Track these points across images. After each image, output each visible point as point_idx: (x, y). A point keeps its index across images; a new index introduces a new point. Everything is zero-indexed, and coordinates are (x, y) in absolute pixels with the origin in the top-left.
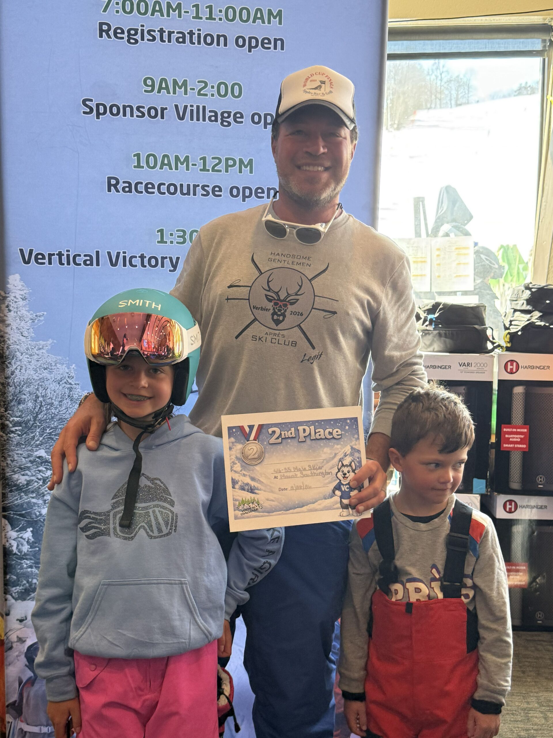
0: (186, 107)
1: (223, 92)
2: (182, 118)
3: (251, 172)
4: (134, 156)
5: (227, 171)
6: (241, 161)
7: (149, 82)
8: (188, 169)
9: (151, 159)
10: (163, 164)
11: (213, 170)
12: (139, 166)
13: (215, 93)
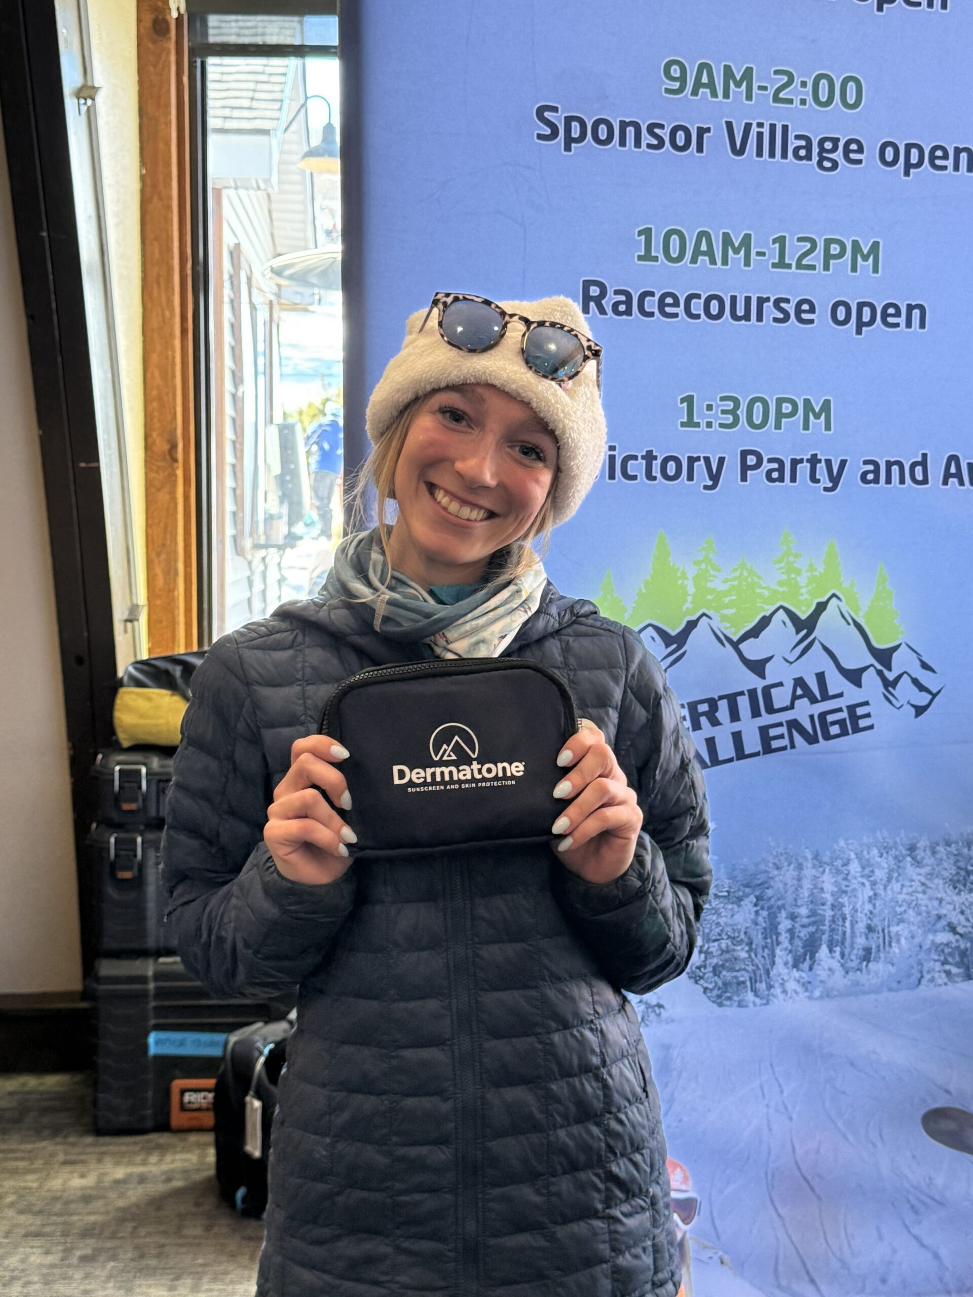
0: (748, 126)
1: (823, 97)
2: (740, 152)
3: (875, 270)
4: (640, 233)
5: (826, 267)
6: (856, 245)
7: (675, 71)
8: (747, 263)
9: (675, 239)
10: (697, 253)
11: (799, 266)
12: (647, 256)
13: (808, 95)
